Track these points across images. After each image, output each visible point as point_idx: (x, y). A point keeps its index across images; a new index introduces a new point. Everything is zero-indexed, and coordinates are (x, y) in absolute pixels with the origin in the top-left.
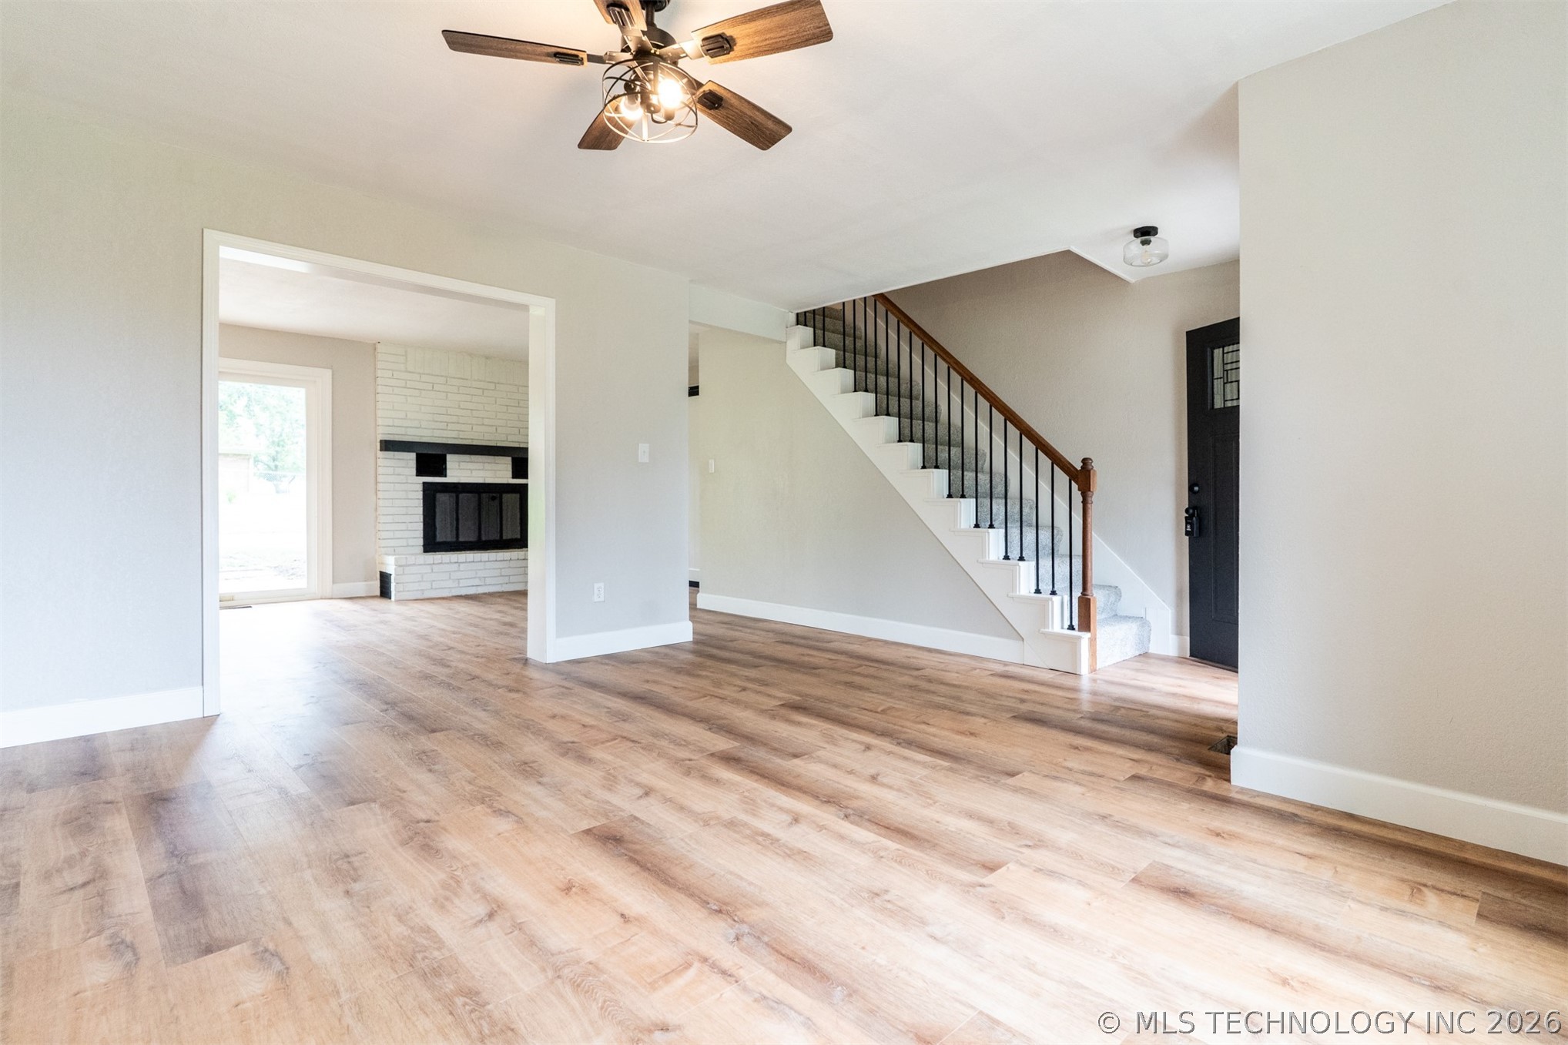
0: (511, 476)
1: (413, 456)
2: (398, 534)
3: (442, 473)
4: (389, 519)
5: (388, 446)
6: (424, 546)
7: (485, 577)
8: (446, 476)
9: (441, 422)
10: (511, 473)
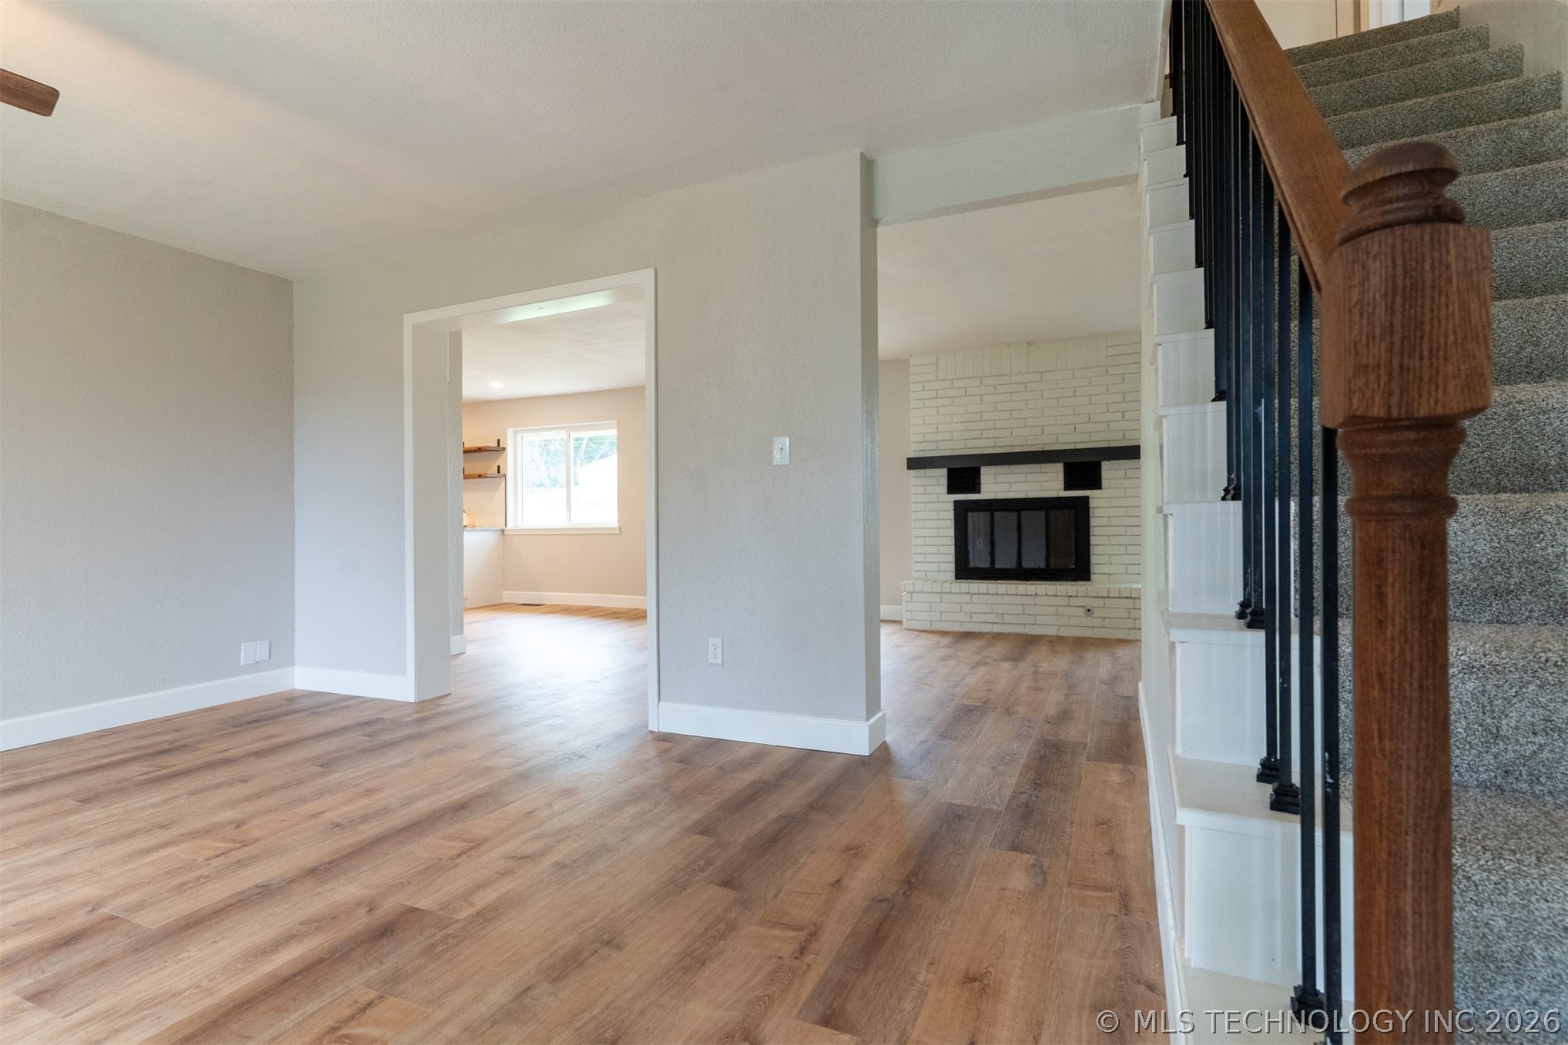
0: (1062, 487)
1: (944, 472)
2: (930, 558)
3: (975, 488)
4: (921, 541)
5: (914, 464)
6: (956, 571)
7: (1003, 614)
8: (979, 492)
9: (975, 430)
10: (1062, 483)
